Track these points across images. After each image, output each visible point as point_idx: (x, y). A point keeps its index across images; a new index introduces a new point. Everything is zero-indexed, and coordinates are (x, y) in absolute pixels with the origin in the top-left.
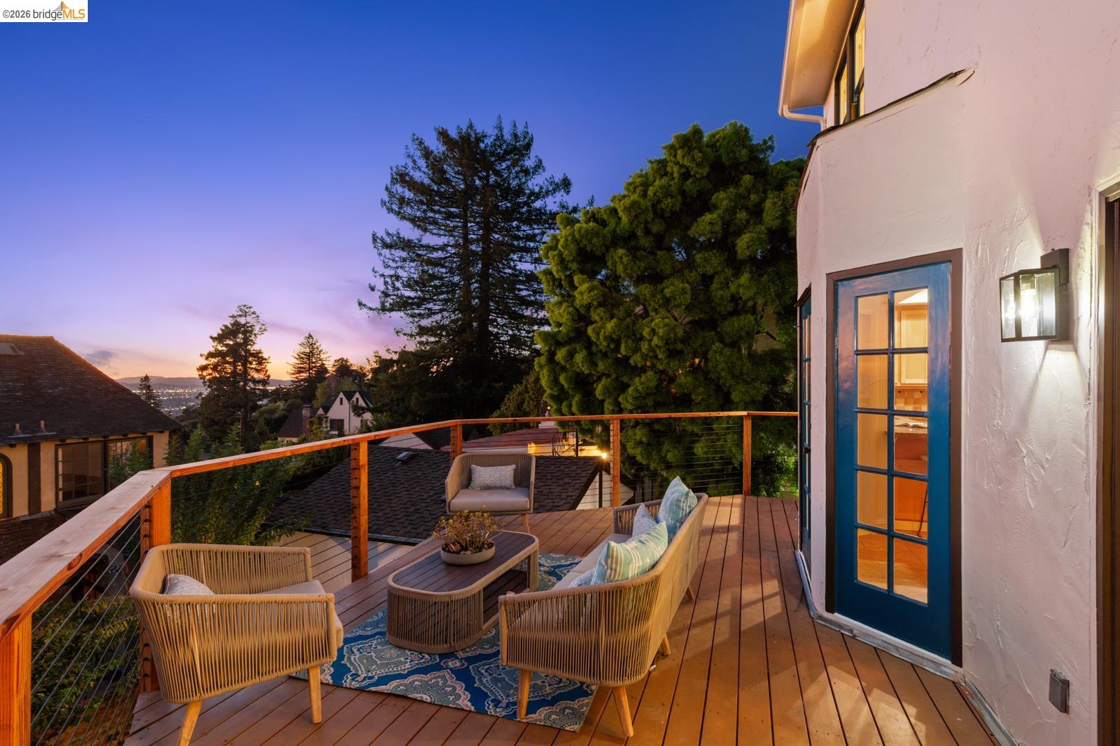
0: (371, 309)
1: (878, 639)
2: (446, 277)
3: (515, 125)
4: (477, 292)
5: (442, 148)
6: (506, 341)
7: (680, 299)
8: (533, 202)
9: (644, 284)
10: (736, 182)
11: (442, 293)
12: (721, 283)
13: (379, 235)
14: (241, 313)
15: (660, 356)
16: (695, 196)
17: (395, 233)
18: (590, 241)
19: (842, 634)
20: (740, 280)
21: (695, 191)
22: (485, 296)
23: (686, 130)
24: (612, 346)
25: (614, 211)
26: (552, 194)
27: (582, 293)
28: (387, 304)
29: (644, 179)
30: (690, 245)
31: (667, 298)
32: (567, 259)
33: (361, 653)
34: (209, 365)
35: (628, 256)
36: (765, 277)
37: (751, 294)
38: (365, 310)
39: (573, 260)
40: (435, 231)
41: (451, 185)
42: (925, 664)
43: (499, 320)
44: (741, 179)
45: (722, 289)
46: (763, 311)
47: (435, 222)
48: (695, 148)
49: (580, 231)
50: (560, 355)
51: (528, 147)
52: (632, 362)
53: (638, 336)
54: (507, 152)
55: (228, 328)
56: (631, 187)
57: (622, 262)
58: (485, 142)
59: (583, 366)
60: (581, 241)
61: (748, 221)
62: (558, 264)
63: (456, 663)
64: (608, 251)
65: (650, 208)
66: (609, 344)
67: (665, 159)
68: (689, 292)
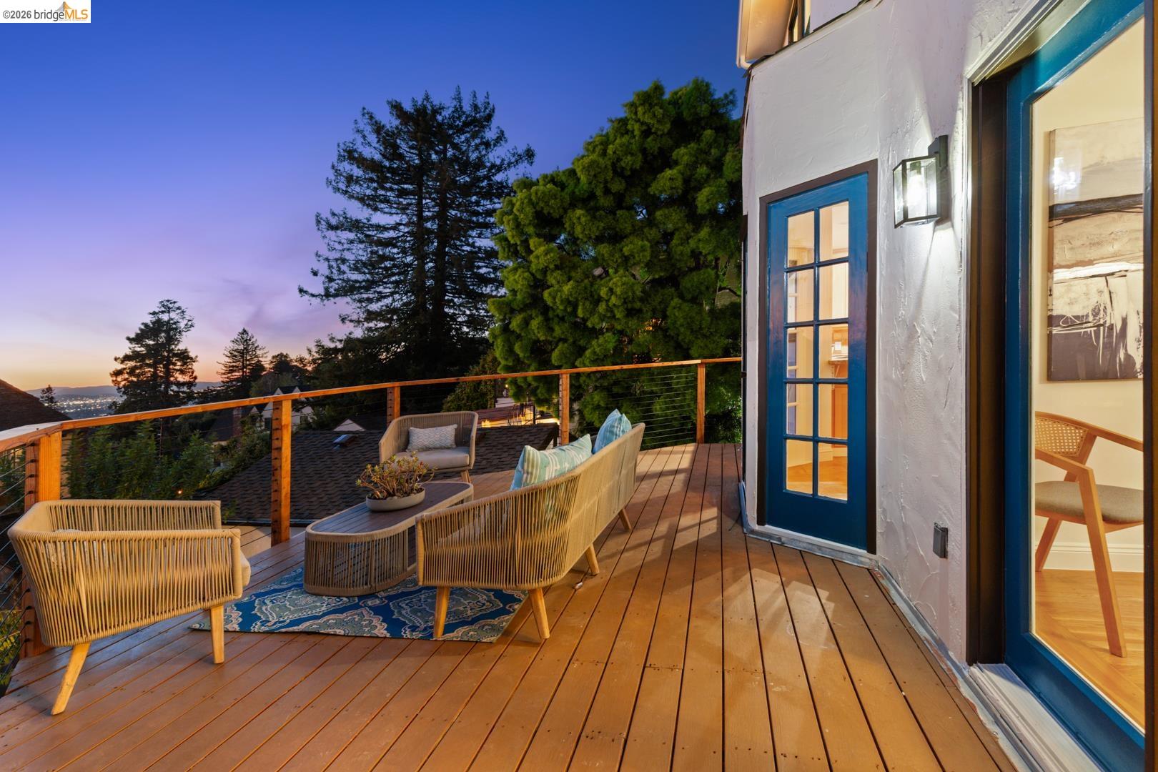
0: (313, 295)
1: (804, 542)
2: (398, 258)
3: (475, 96)
4: (432, 272)
5: (396, 122)
6: (463, 322)
7: (639, 256)
8: (494, 175)
9: (603, 243)
10: (696, 137)
11: (394, 275)
12: (682, 239)
13: (324, 216)
14: (163, 309)
15: (618, 316)
16: (656, 153)
17: (342, 213)
18: (547, 203)
19: (772, 543)
20: (699, 235)
21: (656, 149)
22: (440, 275)
23: (647, 86)
24: (569, 309)
25: (572, 172)
26: (515, 166)
27: (537, 257)
28: (332, 290)
29: (604, 138)
30: (653, 204)
31: (626, 257)
32: (522, 223)
33: (273, 603)
34: (125, 369)
35: (586, 216)
36: (725, 230)
37: (710, 248)
38: (307, 297)
39: (530, 224)
40: (386, 210)
41: (405, 161)
42: (844, 557)
43: (456, 300)
44: (702, 134)
45: (682, 244)
46: (726, 267)
47: (386, 201)
48: (656, 104)
49: (536, 194)
50: (515, 324)
51: (489, 118)
52: (589, 324)
53: (596, 297)
54: (466, 124)
55: (149, 326)
56: (590, 147)
57: (580, 223)
58: (443, 114)
59: (539, 332)
60: (538, 203)
61: (708, 176)
62: (513, 229)
63: (375, 602)
64: (565, 211)
65: (610, 167)
66: (566, 308)
67: (626, 117)
68: (648, 249)
